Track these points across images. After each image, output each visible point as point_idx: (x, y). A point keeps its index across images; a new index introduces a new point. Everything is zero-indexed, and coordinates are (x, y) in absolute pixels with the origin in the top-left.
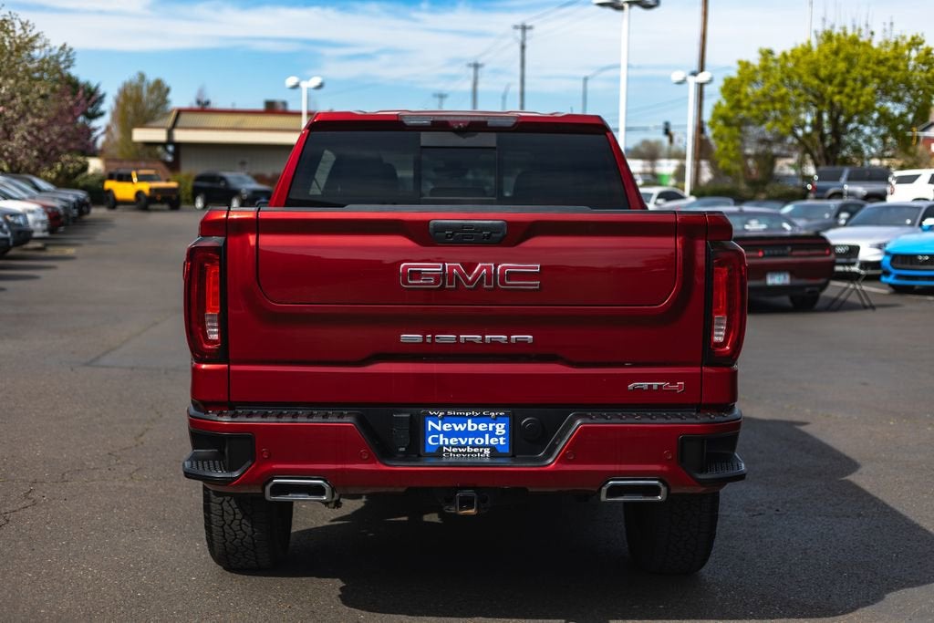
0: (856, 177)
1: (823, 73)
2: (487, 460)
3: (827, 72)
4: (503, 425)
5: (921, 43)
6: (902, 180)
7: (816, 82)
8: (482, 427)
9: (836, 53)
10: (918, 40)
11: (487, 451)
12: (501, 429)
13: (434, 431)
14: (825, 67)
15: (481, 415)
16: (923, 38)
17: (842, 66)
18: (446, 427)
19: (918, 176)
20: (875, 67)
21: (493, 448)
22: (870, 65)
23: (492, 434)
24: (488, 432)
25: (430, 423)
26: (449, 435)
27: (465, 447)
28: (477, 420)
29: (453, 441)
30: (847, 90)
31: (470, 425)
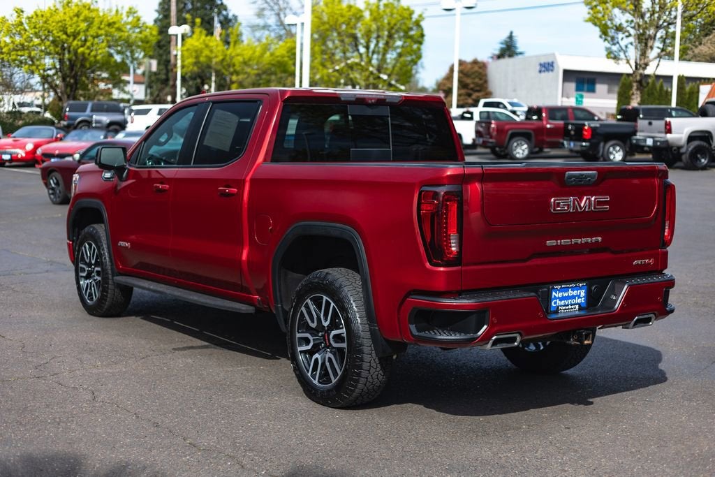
0: (98, 109)
1: (70, 30)
2: (577, 313)
3: (73, 30)
4: (584, 291)
5: (135, 13)
6: (139, 112)
7: (64, 37)
8: (575, 293)
9: (77, 15)
10: (133, 10)
11: (577, 307)
12: (583, 293)
13: (556, 298)
14: (71, 26)
15: (576, 286)
16: (136, 9)
17: (83, 25)
18: (560, 295)
19: (150, 110)
20: (107, 28)
21: (579, 305)
22: (102, 26)
23: (579, 297)
24: (577, 295)
25: (554, 293)
26: (561, 299)
27: (568, 305)
28: (573, 289)
29: (563, 303)
30: (88, 44)
31: (570, 293)
